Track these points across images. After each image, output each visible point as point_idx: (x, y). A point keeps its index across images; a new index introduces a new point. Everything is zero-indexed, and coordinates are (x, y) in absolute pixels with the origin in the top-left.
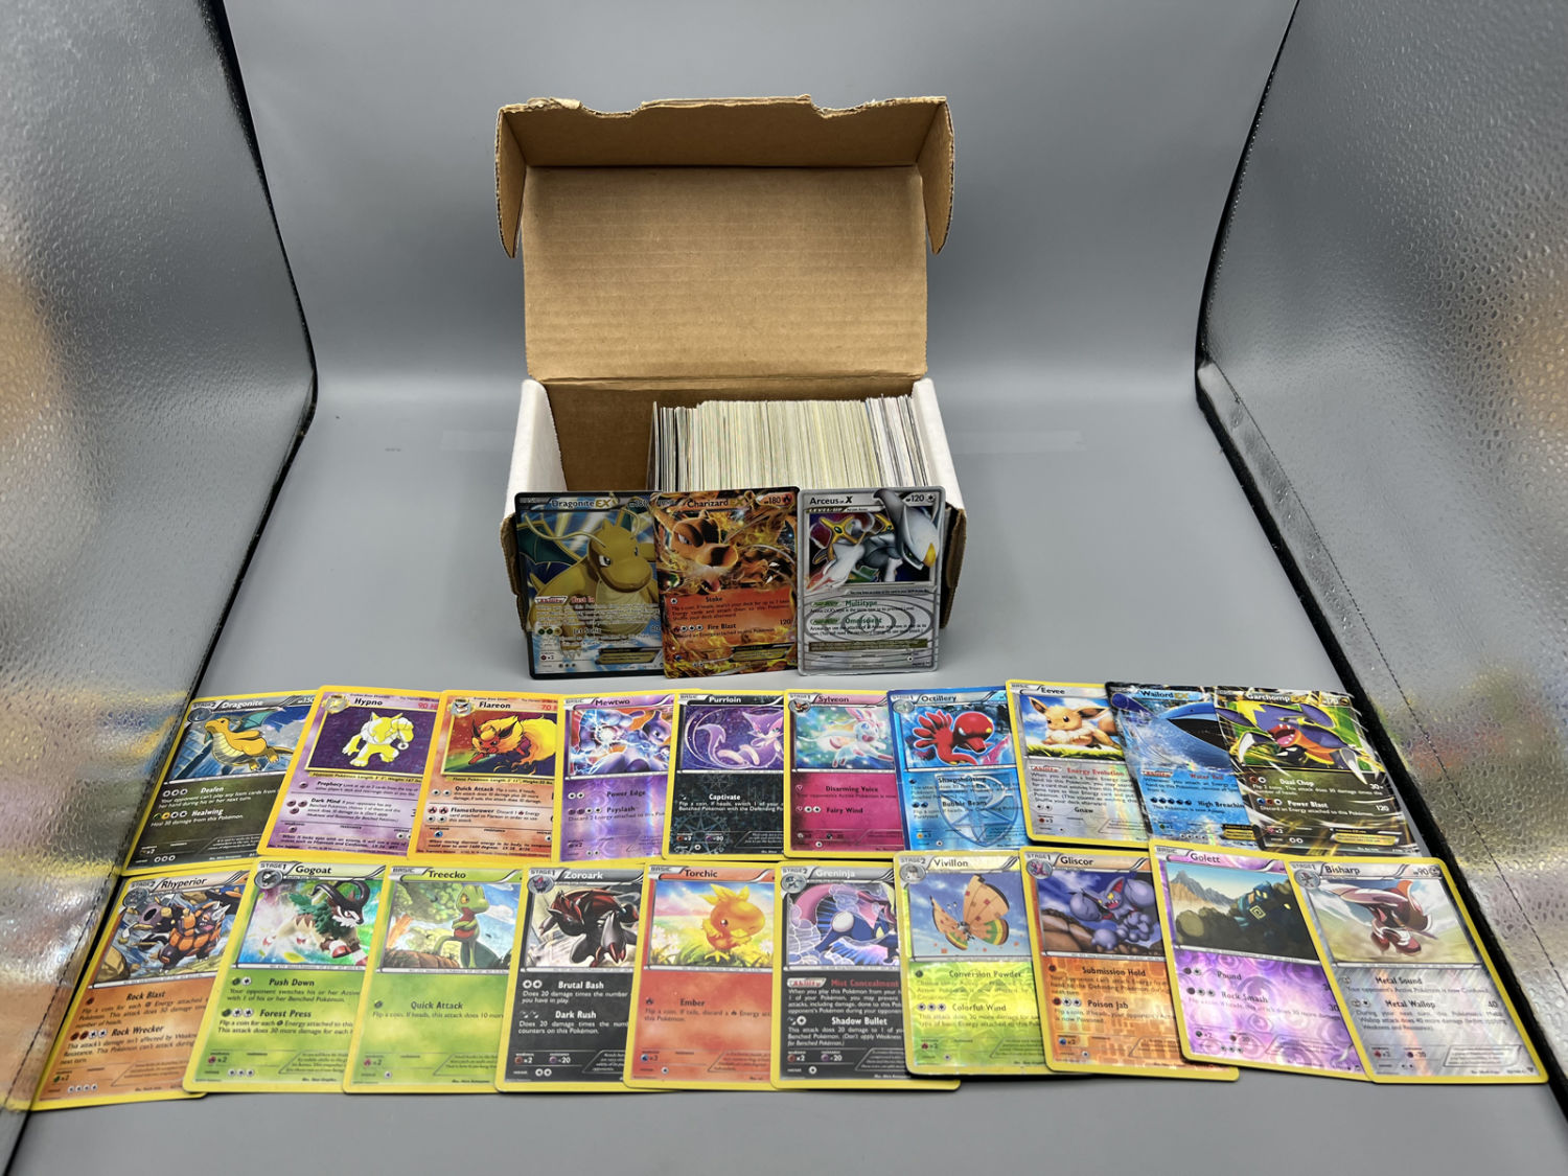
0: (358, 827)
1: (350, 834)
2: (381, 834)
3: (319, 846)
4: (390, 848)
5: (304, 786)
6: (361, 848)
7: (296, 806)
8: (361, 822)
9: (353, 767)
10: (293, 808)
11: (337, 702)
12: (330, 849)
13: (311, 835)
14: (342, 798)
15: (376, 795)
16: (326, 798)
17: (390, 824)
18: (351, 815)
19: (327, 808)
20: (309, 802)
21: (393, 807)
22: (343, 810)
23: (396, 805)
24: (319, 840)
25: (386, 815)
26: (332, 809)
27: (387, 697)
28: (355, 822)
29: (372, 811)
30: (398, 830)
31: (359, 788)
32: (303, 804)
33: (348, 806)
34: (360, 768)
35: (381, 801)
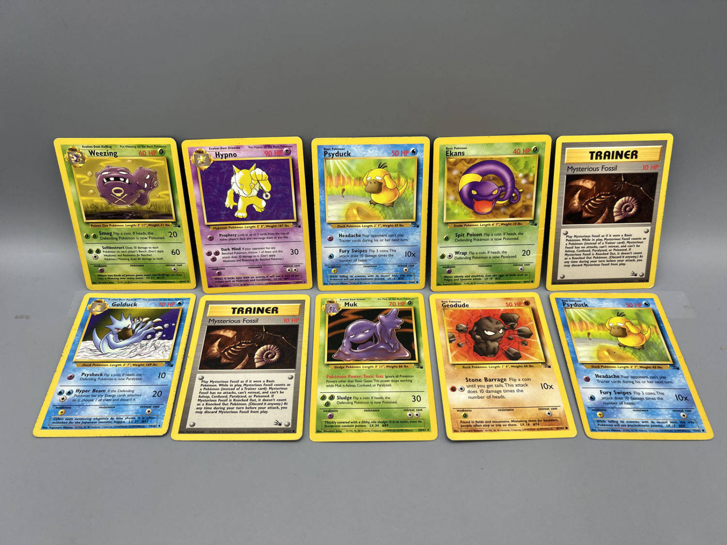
0: (259, 267)
1: (255, 273)
2: (276, 271)
3: (240, 283)
4: (285, 279)
5: (211, 239)
6: (267, 282)
7: (213, 255)
8: (261, 263)
9: (238, 219)
10: (211, 257)
11: (202, 158)
12: (248, 285)
13: (233, 276)
14: (242, 246)
15: (261, 241)
16: (230, 247)
17: (279, 262)
18: (251, 259)
19: (234, 255)
20: (221, 252)
21: (277, 249)
22: (245, 255)
23: (279, 247)
24: (239, 279)
25: (274, 256)
26: (238, 255)
27: (238, 148)
28: (256, 263)
29: (264, 254)
30: (286, 266)
31: (250, 237)
32: (217, 253)
33: (247, 251)
34: (243, 219)
35: (268, 245)
